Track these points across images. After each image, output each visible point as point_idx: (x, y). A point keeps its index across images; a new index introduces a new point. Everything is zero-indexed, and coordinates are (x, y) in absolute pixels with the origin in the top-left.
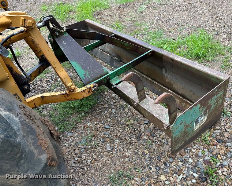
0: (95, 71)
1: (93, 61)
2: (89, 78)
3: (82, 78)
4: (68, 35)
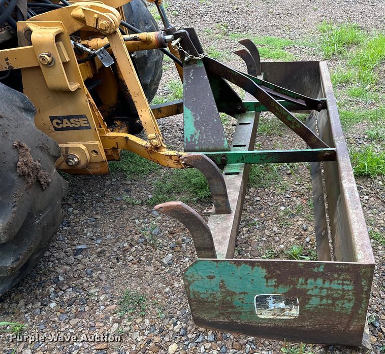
0: (210, 137)
1: (215, 121)
2: (196, 143)
3: (187, 139)
4: (203, 68)
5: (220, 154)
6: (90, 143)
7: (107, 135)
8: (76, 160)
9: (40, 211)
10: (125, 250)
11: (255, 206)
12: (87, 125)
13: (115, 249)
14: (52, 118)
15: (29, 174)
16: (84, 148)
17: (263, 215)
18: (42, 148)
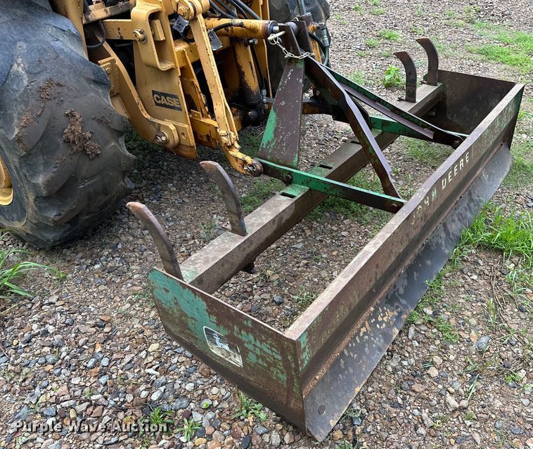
1: (294, 132)
2: (270, 152)
4: (301, 69)
5: (286, 170)
6: (180, 125)
7: (203, 121)
8: (164, 139)
9: (86, 178)
10: (186, 241)
11: (334, 241)
12: (179, 106)
13: (178, 236)
14: (154, 93)
15: (74, 142)
16: (172, 128)
17: (335, 253)
18: (100, 121)
